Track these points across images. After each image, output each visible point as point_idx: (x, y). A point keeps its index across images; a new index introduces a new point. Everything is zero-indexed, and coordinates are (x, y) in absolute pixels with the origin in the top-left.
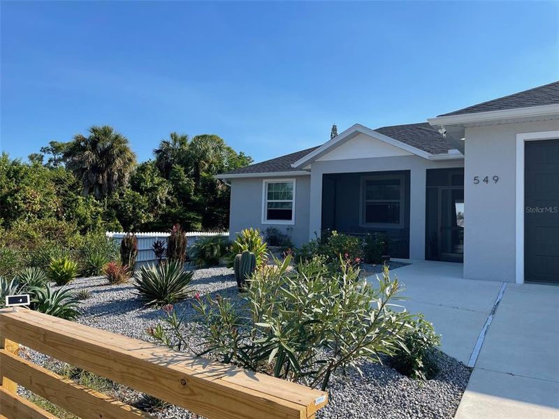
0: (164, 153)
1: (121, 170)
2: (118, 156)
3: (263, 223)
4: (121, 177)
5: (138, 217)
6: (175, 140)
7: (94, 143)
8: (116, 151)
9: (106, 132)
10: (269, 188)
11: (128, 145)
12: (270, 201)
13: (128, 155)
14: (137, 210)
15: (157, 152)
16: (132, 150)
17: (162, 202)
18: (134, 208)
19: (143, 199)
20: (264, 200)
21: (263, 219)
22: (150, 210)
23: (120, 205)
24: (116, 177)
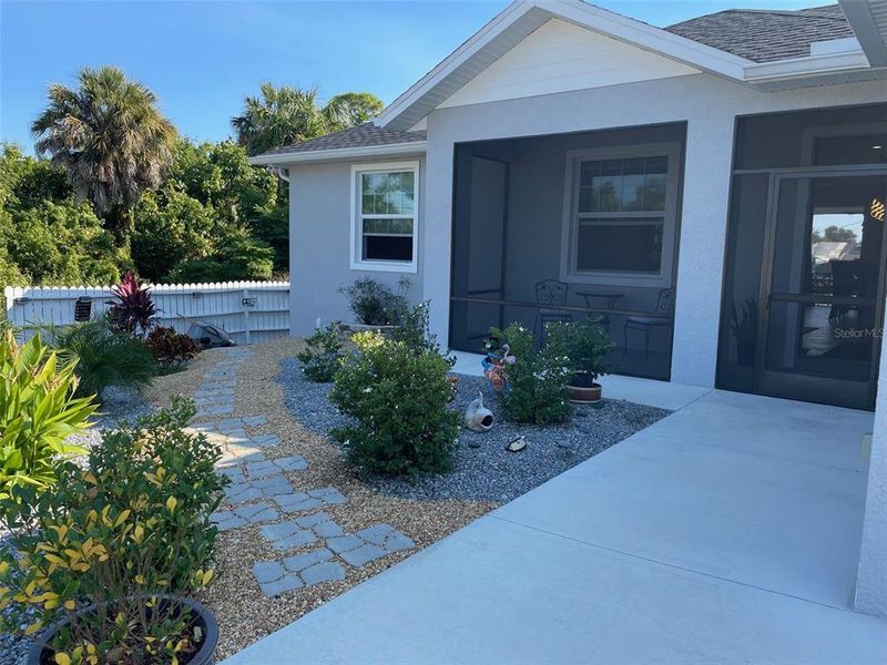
0: (249, 123)
1: (141, 155)
2: (131, 126)
3: (354, 266)
5: (196, 246)
8: (126, 117)
9: (108, 82)
10: (366, 185)
11: (154, 106)
12: (367, 216)
13: (151, 125)
15: (238, 122)
20: (355, 217)
21: (352, 260)
23: (159, 222)
24: (132, 170)
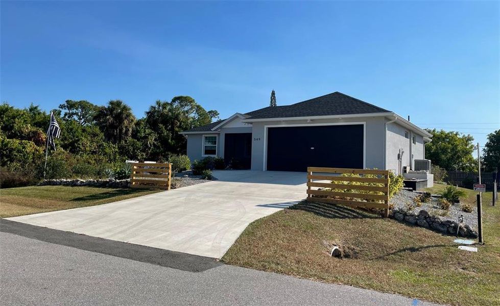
0: (152, 114)
1: (127, 127)
2: (126, 118)
4: (127, 130)
5: (136, 155)
6: (159, 106)
7: (110, 110)
8: (124, 116)
9: (118, 104)
10: (206, 139)
11: (131, 111)
12: (206, 145)
13: (132, 118)
14: (136, 151)
15: (148, 113)
16: (133, 114)
17: (151, 146)
18: (134, 150)
19: (139, 144)
20: (203, 145)
21: (202, 154)
22: (144, 151)
23: (125, 147)
24: (124, 131)
